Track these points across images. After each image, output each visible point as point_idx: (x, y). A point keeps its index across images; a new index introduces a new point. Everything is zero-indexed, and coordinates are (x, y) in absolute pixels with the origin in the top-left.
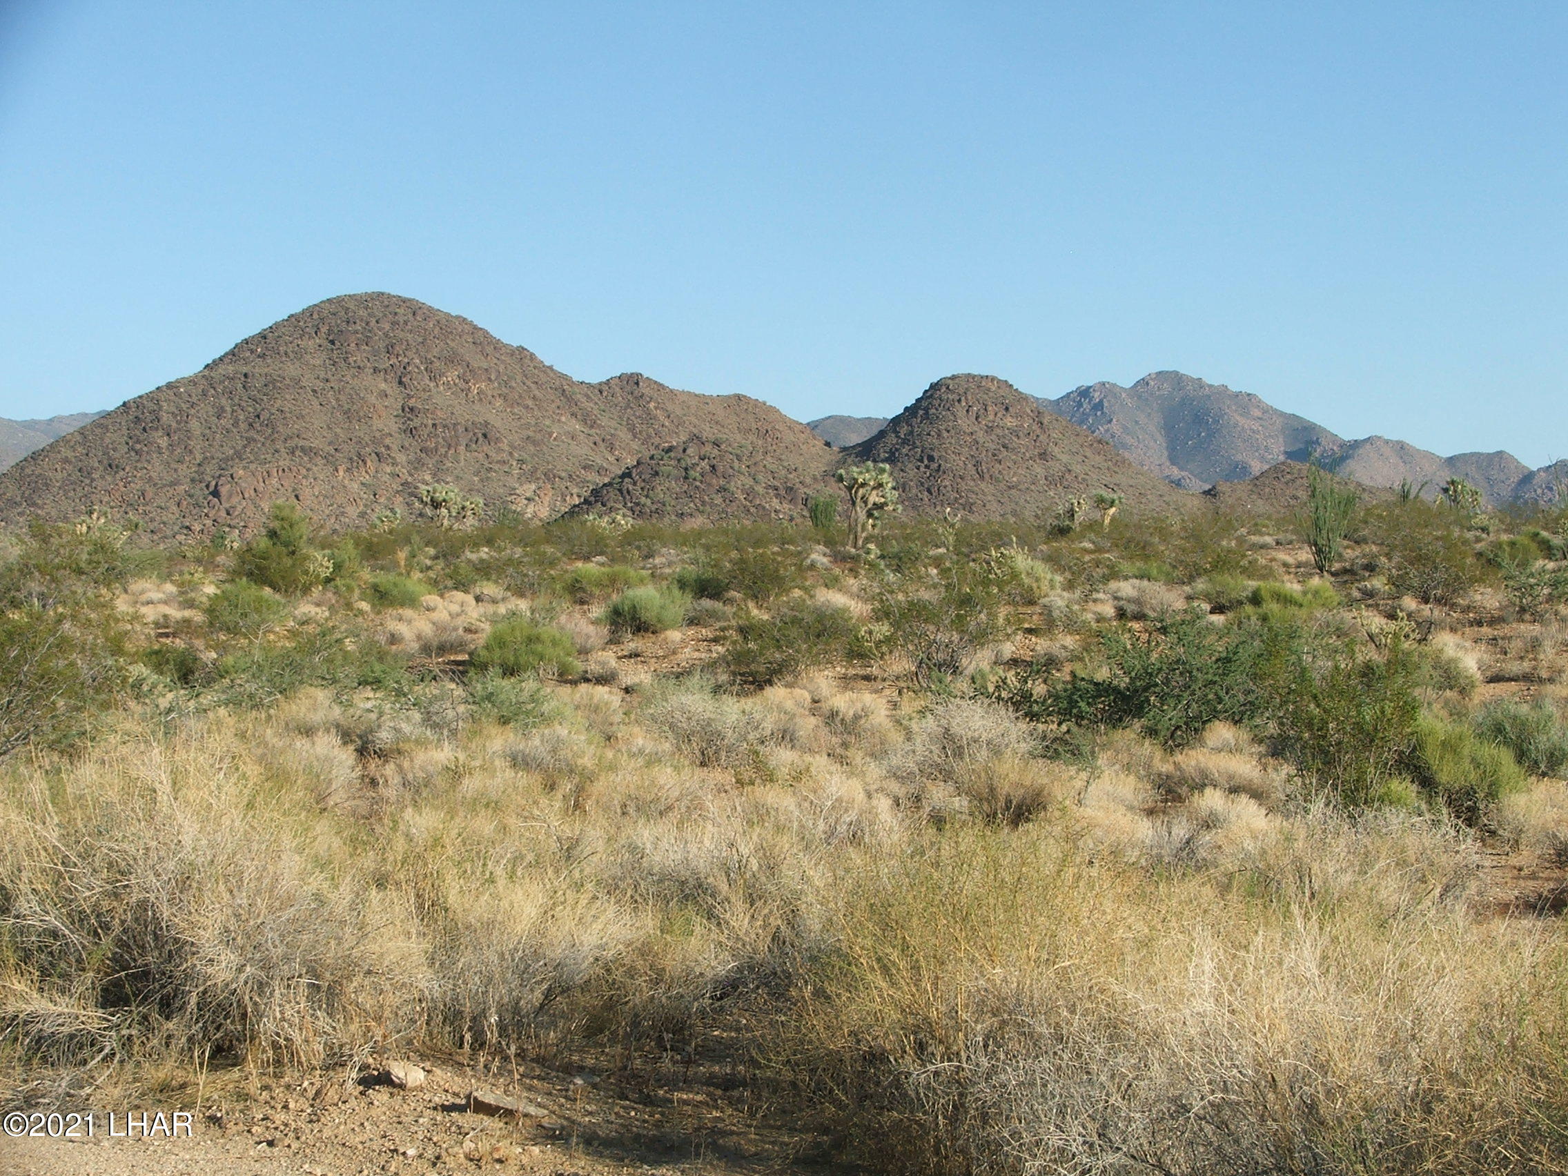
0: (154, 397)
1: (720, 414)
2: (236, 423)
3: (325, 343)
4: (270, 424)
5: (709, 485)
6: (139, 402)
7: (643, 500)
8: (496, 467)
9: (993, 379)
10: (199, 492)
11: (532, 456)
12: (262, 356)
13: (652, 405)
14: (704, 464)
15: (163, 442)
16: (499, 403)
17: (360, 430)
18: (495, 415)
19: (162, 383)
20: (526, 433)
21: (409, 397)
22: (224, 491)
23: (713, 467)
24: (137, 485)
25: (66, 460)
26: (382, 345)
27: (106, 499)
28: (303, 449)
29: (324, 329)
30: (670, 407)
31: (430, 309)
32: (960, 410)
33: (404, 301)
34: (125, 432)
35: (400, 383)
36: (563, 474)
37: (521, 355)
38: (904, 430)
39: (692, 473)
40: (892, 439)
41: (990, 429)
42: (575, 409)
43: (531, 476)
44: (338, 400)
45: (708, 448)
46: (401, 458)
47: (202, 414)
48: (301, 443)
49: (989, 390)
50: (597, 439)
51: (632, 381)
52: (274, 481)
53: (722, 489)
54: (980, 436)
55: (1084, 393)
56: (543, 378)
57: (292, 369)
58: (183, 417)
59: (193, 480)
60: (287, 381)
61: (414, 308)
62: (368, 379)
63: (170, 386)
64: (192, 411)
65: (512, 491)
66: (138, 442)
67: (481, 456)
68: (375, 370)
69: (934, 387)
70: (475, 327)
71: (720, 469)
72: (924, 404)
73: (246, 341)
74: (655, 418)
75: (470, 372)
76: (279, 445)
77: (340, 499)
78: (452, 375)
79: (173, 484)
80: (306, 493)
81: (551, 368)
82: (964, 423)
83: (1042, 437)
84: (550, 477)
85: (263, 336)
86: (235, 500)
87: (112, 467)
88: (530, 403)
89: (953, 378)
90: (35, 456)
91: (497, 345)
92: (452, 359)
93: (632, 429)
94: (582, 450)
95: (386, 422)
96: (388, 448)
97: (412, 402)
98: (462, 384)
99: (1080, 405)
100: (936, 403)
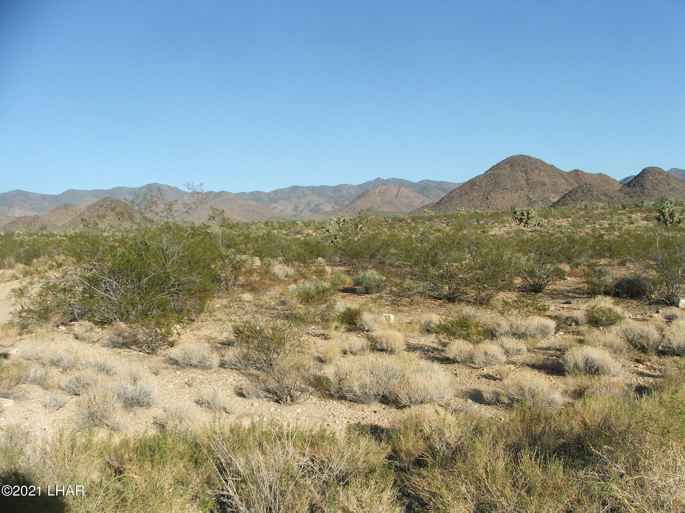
0: (475, 179)
1: (596, 177)
2: (491, 183)
3: (510, 166)
4: (498, 183)
5: (588, 194)
6: (472, 180)
7: (574, 197)
8: (546, 191)
9: (657, 167)
10: (484, 198)
11: (554, 188)
12: (497, 169)
13: (581, 176)
14: (587, 189)
15: (477, 188)
16: (547, 177)
17: (517, 184)
18: (546, 180)
19: (476, 176)
20: (553, 183)
21: (528, 176)
22: (489, 198)
23: (589, 190)
24: (471, 197)
25: (457, 193)
26: (522, 166)
27: (465, 200)
28: (505, 189)
29: (510, 163)
30: (585, 176)
31: (532, 157)
32: (649, 175)
33: (527, 156)
34: (469, 186)
35: (526, 174)
36: (561, 192)
37: (552, 166)
38: (637, 180)
39: (584, 191)
40: (634, 182)
41: (656, 179)
42: (564, 178)
43: (554, 193)
44: (512, 178)
45: (588, 185)
46: (526, 190)
47: (485, 182)
48: (505, 187)
49: (656, 170)
50: (568, 184)
51: (576, 171)
52: (499, 196)
54: (654, 180)
56: (557, 171)
57: (503, 172)
58: (481, 183)
59: (483, 196)
60: (502, 174)
61: (529, 157)
62: (519, 173)
63: (478, 176)
64: (483, 181)
65: (550, 196)
66: (472, 188)
67: (543, 189)
68: (520, 171)
69: (644, 170)
70: (542, 161)
71: (591, 190)
72: (641, 174)
73: (494, 166)
75: (541, 171)
76: (500, 188)
77: (513, 199)
78: (537, 171)
79: (479, 197)
80: (506, 198)
81: (559, 169)
82: (650, 178)
83: (668, 180)
84: (558, 193)
85: (497, 165)
86: (491, 200)
87: (466, 194)
88: (554, 177)
89: (648, 168)
91: (547, 165)
92: (537, 168)
93: (576, 182)
94: (565, 187)
95: (523, 182)
96: (523, 188)
97: (528, 178)
98: (539, 173)
100: (644, 173)
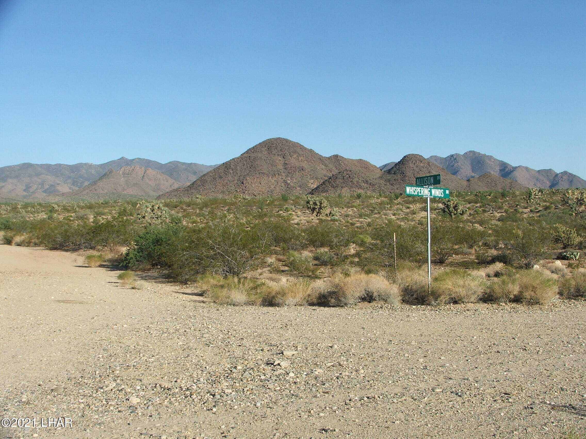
0: (230, 162)
1: (356, 164)
2: (247, 167)
3: (267, 149)
4: (255, 167)
5: (349, 180)
6: (226, 163)
7: (334, 184)
8: (305, 176)
9: (418, 155)
10: (239, 182)
11: (313, 174)
12: (253, 152)
13: (341, 162)
14: (347, 176)
15: (232, 172)
16: (305, 162)
17: (274, 168)
18: (305, 165)
19: (231, 159)
20: (311, 169)
21: (286, 161)
22: (244, 182)
23: (349, 176)
24: (225, 182)
25: (211, 176)
26: (279, 149)
27: (219, 185)
28: (262, 173)
29: (267, 146)
30: (345, 162)
31: (290, 141)
32: (410, 162)
33: (285, 139)
34: (223, 169)
35: (284, 158)
36: (320, 178)
37: (311, 151)
38: (397, 167)
39: (345, 178)
40: (395, 169)
41: (417, 167)
42: (323, 163)
43: (312, 178)
44: (270, 162)
45: (349, 172)
46: (283, 174)
47: (240, 165)
48: (261, 171)
49: (417, 157)
50: (328, 169)
51: (336, 156)
52: (255, 180)
53: (351, 181)
54: (415, 168)
55: (452, 156)
56: (316, 156)
57: (260, 155)
58: (236, 166)
59: (238, 180)
60: (259, 158)
61: (287, 141)
62: (276, 157)
63: (233, 159)
64: (238, 165)
65: (308, 182)
66: (226, 172)
67: (301, 174)
68: (278, 155)
69: (405, 157)
70: (301, 145)
71: (351, 177)
72: (402, 161)
73: (250, 149)
74: (341, 165)
75: (299, 155)
76: (257, 172)
77: (270, 184)
78: (295, 156)
79: (233, 181)
80: (262, 183)
81: (318, 154)
82: (411, 165)
83: (429, 168)
84: (317, 179)
85: (253, 148)
86: (247, 184)
87: (220, 177)
88: (313, 162)
89: (409, 155)
90: (204, 175)
91: (305, 149)
92: (295, 152)
93: (336, 167)
94: (324, 172)
95: (280, 167)
96: (281, 172)
97: (286, 162)
98: (297, 158)
99: (451, 159)
100: (405, 160)
